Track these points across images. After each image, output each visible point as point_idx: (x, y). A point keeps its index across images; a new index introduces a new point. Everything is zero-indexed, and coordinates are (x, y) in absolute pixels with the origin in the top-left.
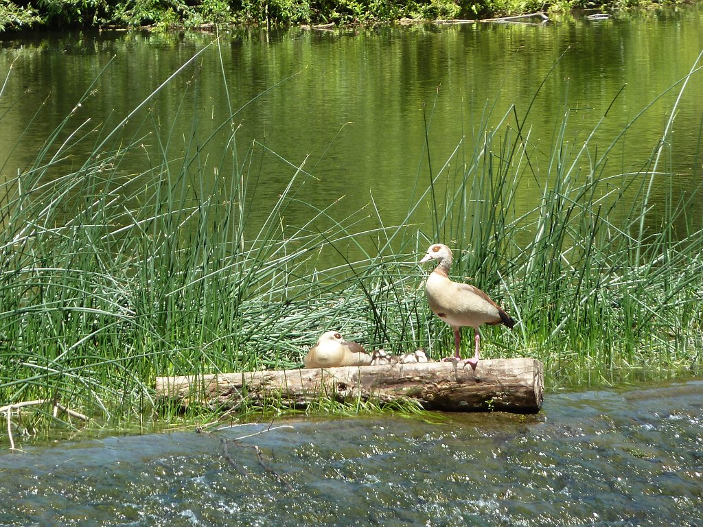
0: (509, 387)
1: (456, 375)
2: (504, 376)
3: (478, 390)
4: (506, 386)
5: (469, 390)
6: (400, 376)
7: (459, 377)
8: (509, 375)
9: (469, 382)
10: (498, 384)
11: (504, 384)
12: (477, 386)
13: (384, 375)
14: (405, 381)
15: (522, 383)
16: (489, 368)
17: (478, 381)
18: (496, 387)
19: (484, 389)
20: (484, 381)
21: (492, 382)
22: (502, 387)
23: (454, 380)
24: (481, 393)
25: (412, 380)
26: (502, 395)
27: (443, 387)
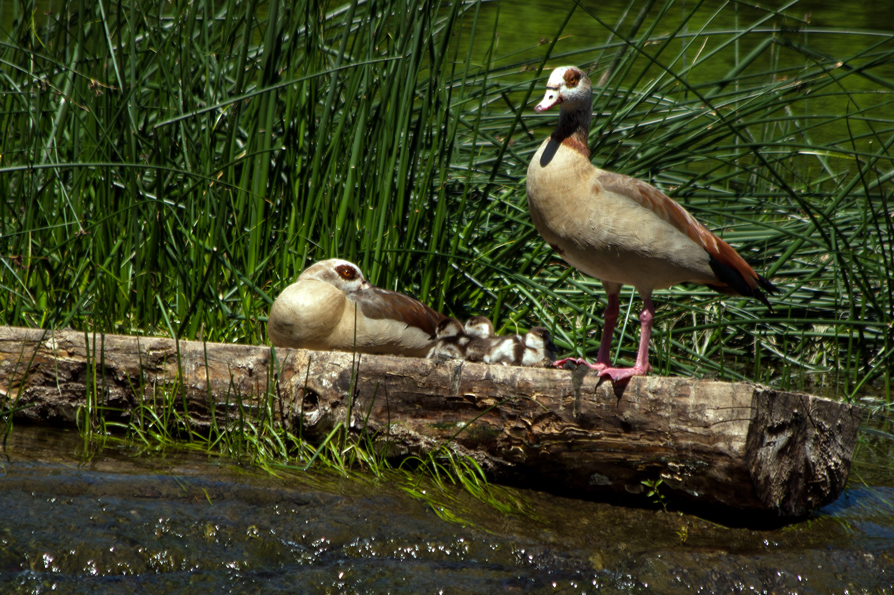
0: (694, 451)
1: (577, 405)
2: (686, 422)
3: (628, 450)
4: (686, 449)
5: (607, 447)
6: (451, 392)
7: (583, 411)
8: (696, 422)
9: (608, 427)
10: (670, 442)
11: (683, 442)
12: (625, 439)
13: (415, 383)
14: (465, 406)
15: (721, 445)
16: (651, 396)
17: (627, 427)
18: (666, 447)
19: (640, 449)
20: (642, 430)
21: (658, 434)
22: (679, 449)
23: (571, 418)
24: (635, 458)
25: (479, 404)
26: (682, 470)
27: (547, 431)
